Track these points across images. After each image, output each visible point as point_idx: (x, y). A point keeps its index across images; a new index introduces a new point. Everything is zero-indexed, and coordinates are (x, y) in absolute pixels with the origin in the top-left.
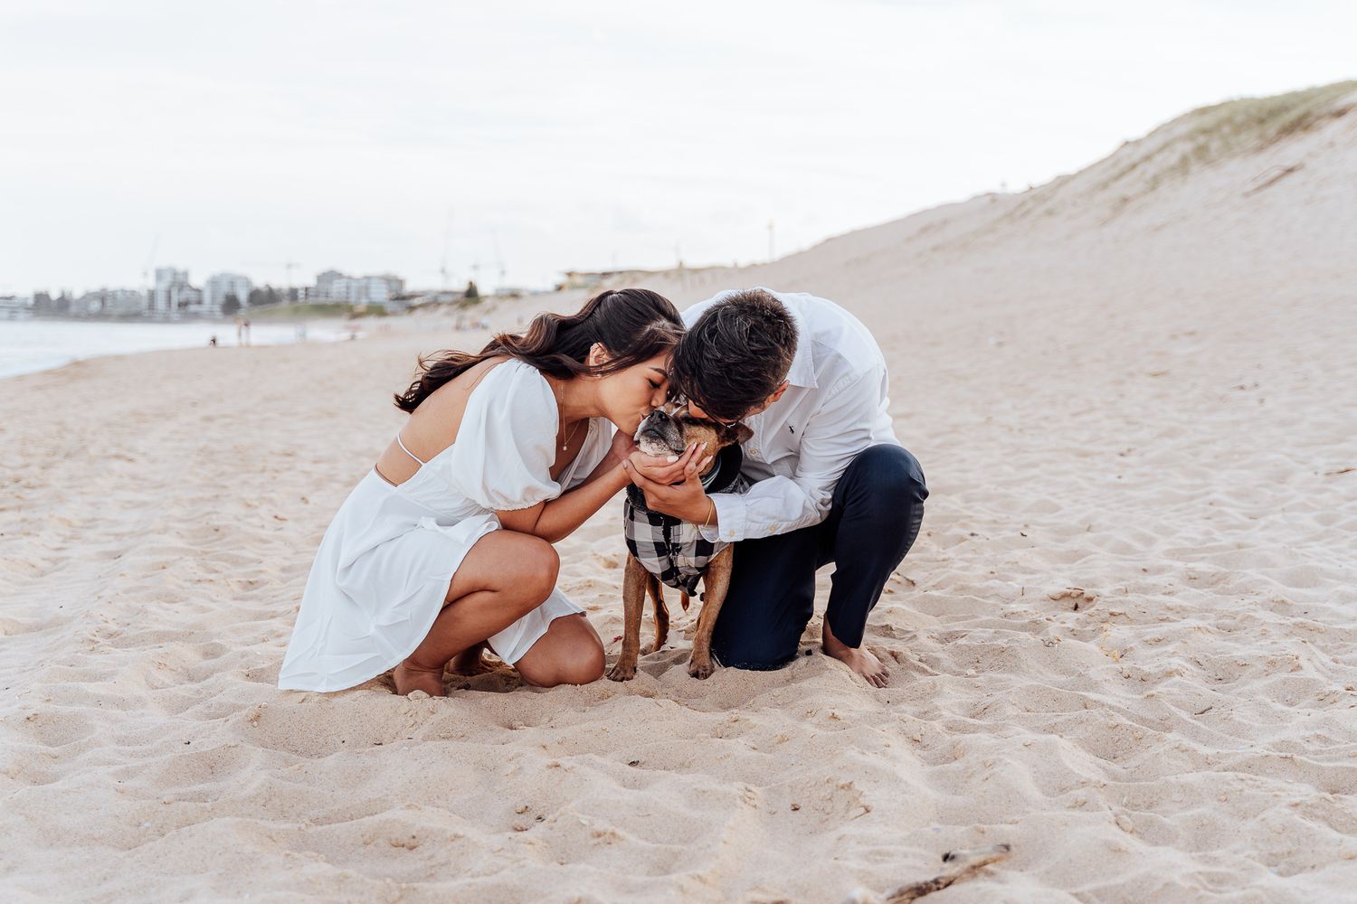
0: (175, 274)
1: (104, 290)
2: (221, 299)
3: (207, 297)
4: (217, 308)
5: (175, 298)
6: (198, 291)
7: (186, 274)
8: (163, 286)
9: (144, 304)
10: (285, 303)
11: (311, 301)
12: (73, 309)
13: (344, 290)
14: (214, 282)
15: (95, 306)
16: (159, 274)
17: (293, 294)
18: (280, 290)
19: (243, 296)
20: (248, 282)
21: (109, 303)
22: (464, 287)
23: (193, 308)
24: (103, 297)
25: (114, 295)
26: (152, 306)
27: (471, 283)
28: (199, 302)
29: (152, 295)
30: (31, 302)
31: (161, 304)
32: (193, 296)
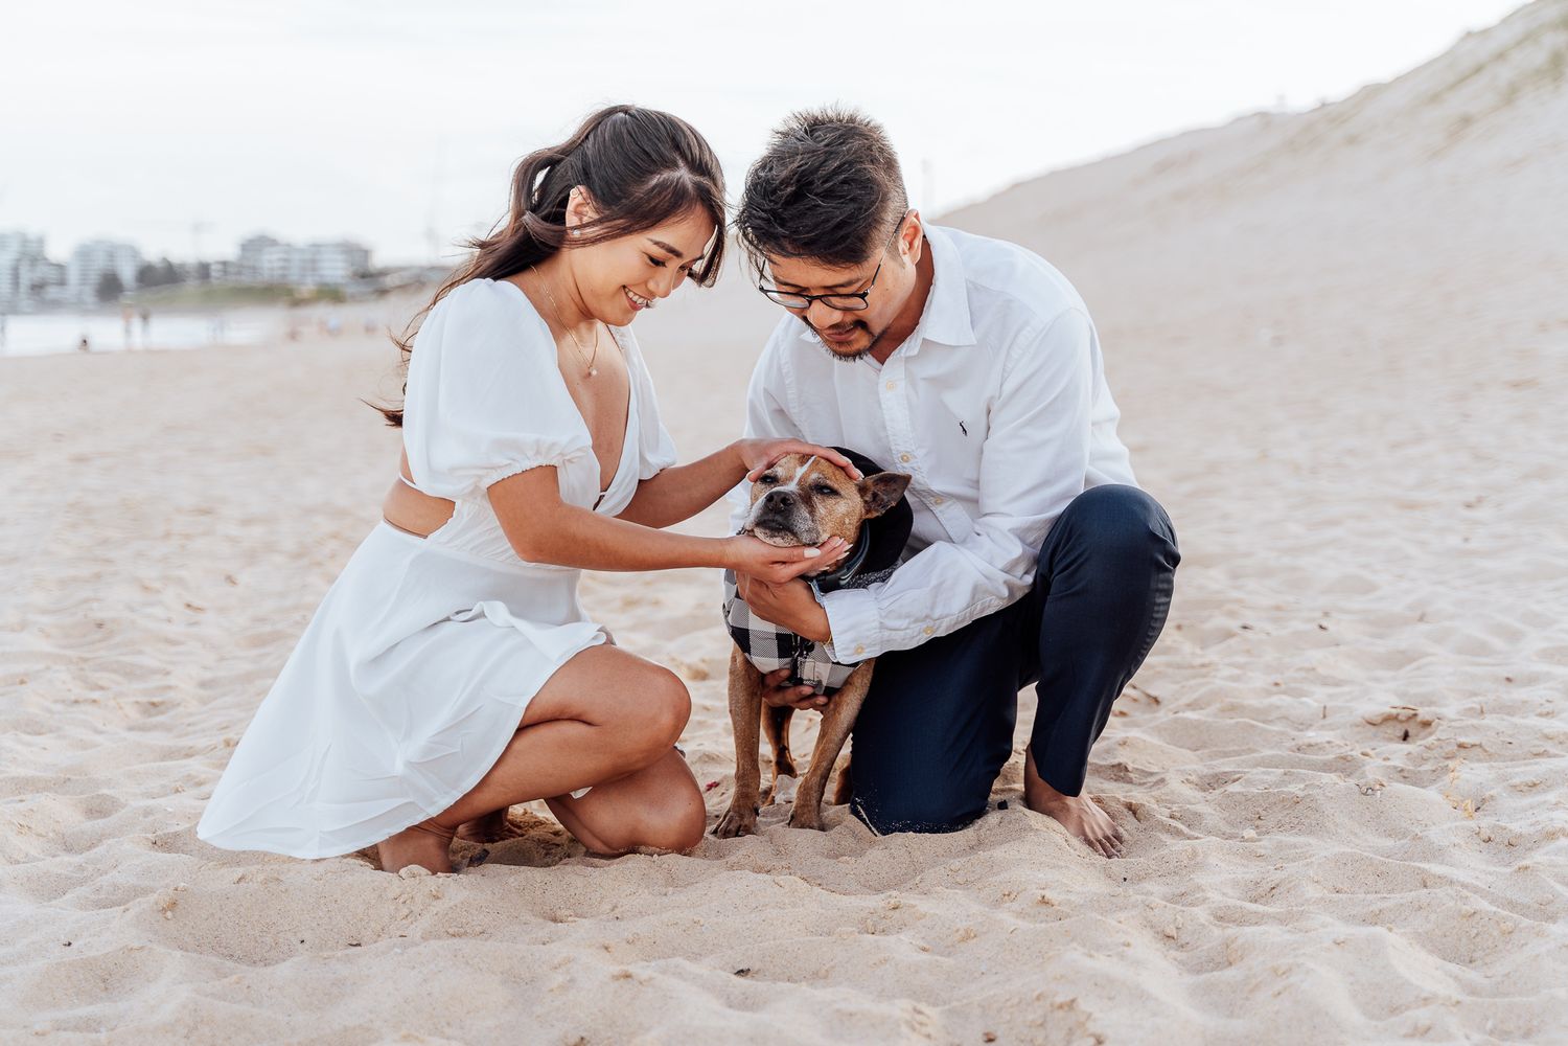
0: (24, 241)
2: (94, 278)
3: (73, 276)
4: (89, 292)
5: (27, 276)
6: (60, 267)
7: (41, 241)
10: (193, 285)
11: (231, 281)
13: (281, 263)
14: (84, 254)
17: (204, 270)
18: (183, 265)
19: (127, 273)
20: (134, 252)
23: (52, 292)
28: (62, 283)
31: (4, 286)
32: (52, 274)
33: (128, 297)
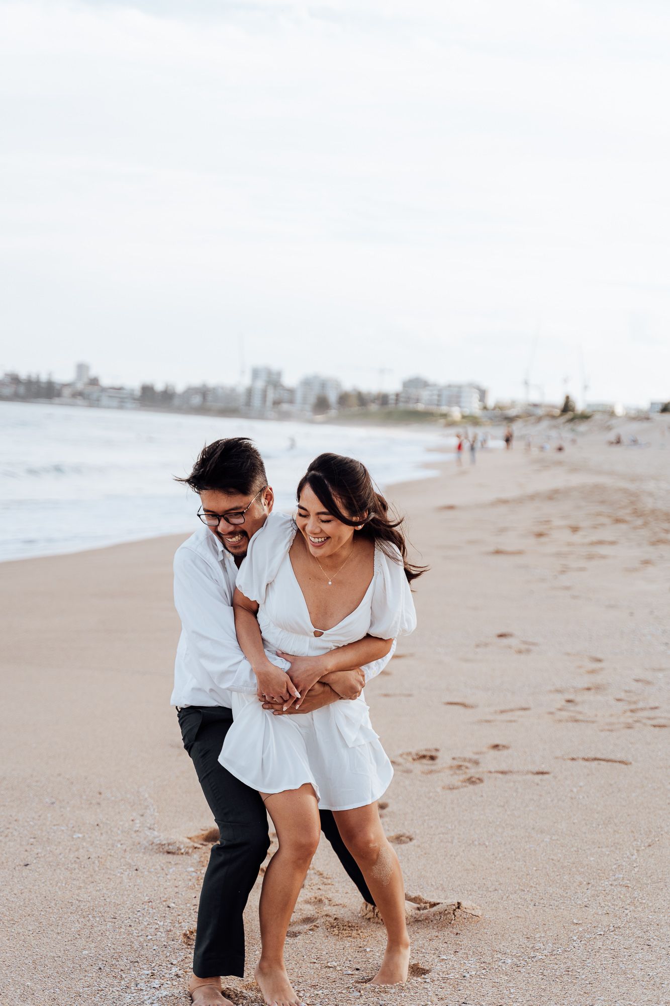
0: (269, 373)
1: (204, 386)
2: (312, 399)
3: (299, 397)
4: (308, 407)
5: (271, 396)
6: (291, 391)
7: (279, 374)
8: (260, 384)
9: (242, 400)
10: (374, 407)
11: (402, 406)
12: (176, 402)
13: (435, 397)
14: (307, 383)
15: (196, 400)
16: (256, 373)
17: (383, 399)
18: (369, 394)
19: (333, 397)
20: (338, 384)
21: (210, 398)
22: (560, 401)
23: (285, 407)
24: (204, 392)
25: (214, 390)
26: (248, 403)
27: (568, 398)
28: (291, 402)
29: (250, 392)
30: (138, 393)
31: (257, 402)
32: (286, 395)
33: (333, 412)
